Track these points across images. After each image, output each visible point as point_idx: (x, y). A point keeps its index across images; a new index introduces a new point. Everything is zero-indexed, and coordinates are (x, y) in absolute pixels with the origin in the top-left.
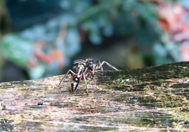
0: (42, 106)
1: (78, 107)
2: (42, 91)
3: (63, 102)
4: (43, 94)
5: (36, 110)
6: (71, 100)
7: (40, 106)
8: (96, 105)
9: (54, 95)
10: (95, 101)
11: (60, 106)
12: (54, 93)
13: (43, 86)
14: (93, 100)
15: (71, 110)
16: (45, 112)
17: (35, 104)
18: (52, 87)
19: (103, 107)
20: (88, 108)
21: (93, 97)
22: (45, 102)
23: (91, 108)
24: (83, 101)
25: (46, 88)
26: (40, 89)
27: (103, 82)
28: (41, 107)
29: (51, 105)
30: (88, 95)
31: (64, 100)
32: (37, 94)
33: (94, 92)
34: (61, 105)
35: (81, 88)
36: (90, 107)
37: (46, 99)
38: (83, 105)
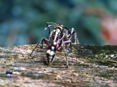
0: (12, 75)
1: (56, 79)
2: (11, 59)
3: (36, 73)
4: (12, 63)
5: (3, 79)
6: (47, 71)
7: (9, 75)
8: (78, 80)
9: (26, 65)
10: (77, 74)
11: (34, 78)
12: (26, 63)
13: (13, 54)
14: (74, 74)
15: (48, 82)
16: (15, 82)
17: (2, 73)
18: (23, 56)
19: (87, 82)
20: (69, 82)
21: (73, 70)
22: (15, 71)
23: (72, 82)
24: (62, 74)
25: (16, 57)
26: (9, 57)
27: (84, 56)
28: (10, 77)
29: (23, 75)
30: (67, 67)
31: (38, 71)
32: (5, 62)
33: (75, 65)
34: (35, 76)
35: (58, 59)
36: (70, 81)
37: (16, 68)
38: (62, 78)
